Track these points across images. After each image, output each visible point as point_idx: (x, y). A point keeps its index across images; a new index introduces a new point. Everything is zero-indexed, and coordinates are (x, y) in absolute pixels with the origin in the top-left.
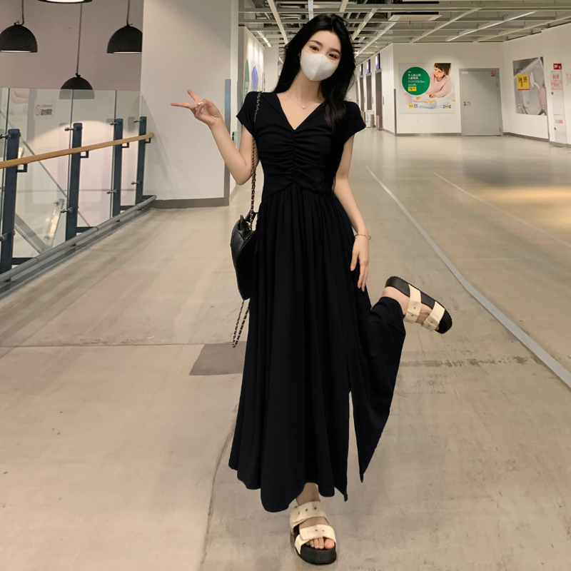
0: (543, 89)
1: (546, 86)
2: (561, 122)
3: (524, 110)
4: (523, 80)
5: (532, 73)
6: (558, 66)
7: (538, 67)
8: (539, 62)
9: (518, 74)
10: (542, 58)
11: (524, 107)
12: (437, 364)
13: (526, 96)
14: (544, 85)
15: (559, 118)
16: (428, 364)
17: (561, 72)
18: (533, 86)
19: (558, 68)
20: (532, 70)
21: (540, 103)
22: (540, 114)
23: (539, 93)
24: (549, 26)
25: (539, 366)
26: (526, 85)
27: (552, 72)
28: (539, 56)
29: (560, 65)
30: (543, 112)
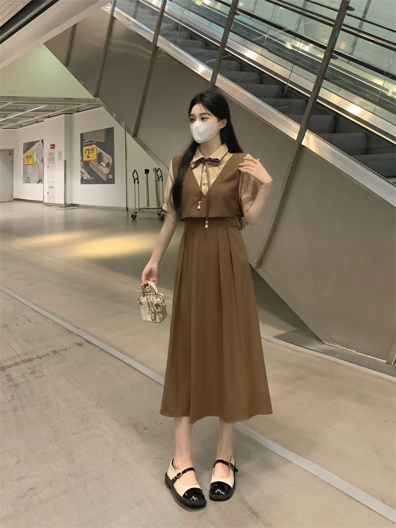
0: (42, 164)
1: (44, 161)
2: (52, 187)
3: (28, 181)
4: (29, 158)
5: (35, 152)
6: (53, 146)
7: (39, 147)
8: (40, 144)
9: (26, 153)
10: (42, 141)
11: (28, 178)
12: (31, 360)
13: (30, 169)
14: (43, 160)
15: (51, 185)
16: (24, 362)
17: (54, 151)
18: (35, 162)
19: (52, 148)
20: (35, 150)
21: (39, 174)
22: (38, 183)
23: (39, 166)
24: (49, 117)
25: (92, 346)
26: (31, 162)
27: (49, 150)
28: (41, 139)
29: (54, 145)
30: (40, 181)
